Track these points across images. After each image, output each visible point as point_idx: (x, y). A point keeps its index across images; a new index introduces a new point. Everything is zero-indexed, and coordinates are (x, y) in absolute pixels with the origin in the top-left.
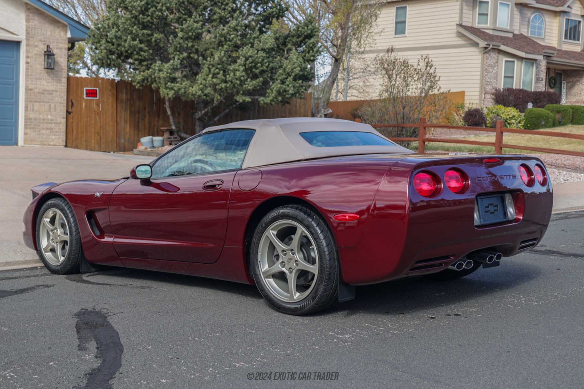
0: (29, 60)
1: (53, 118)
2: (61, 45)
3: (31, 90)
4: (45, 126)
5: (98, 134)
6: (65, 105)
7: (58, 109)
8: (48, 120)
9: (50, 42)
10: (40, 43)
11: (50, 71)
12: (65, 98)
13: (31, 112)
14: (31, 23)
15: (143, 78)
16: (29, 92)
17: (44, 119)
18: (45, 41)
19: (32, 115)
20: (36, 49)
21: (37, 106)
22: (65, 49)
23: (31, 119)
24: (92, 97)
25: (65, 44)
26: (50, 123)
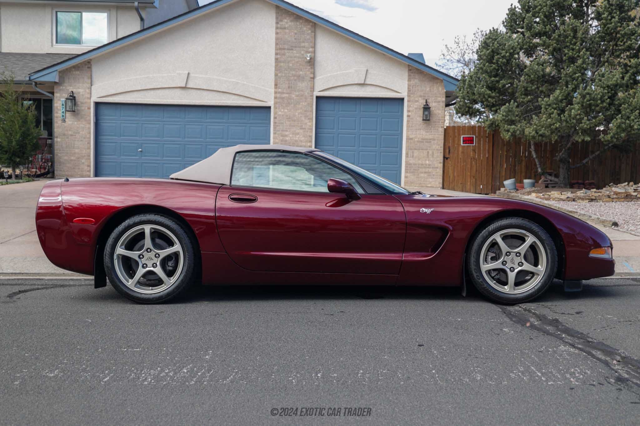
0: (410, 114)
1: (430, 163)
2: (439, 99)
3: (412, 139)
4: (424, 170)
5: (474, 177)
6: (442, 151)
7: (435, 155)
8: (426, 165)
9: (429, 96)
10: (420, 99)
11: (427, 122)
12: (442, 145)
13: (411, 159)
14: (413, 82)
15: (491, 122)
16: (410, 141)
17: (422, 165)
18: (424, 96)
19: (412, 161)
20: (416, 104)
21: (416, 153)
22: (443, 102)
23: (410, 164)
24: (468, 144)
25: (443, 97)
26: (428, 168)
